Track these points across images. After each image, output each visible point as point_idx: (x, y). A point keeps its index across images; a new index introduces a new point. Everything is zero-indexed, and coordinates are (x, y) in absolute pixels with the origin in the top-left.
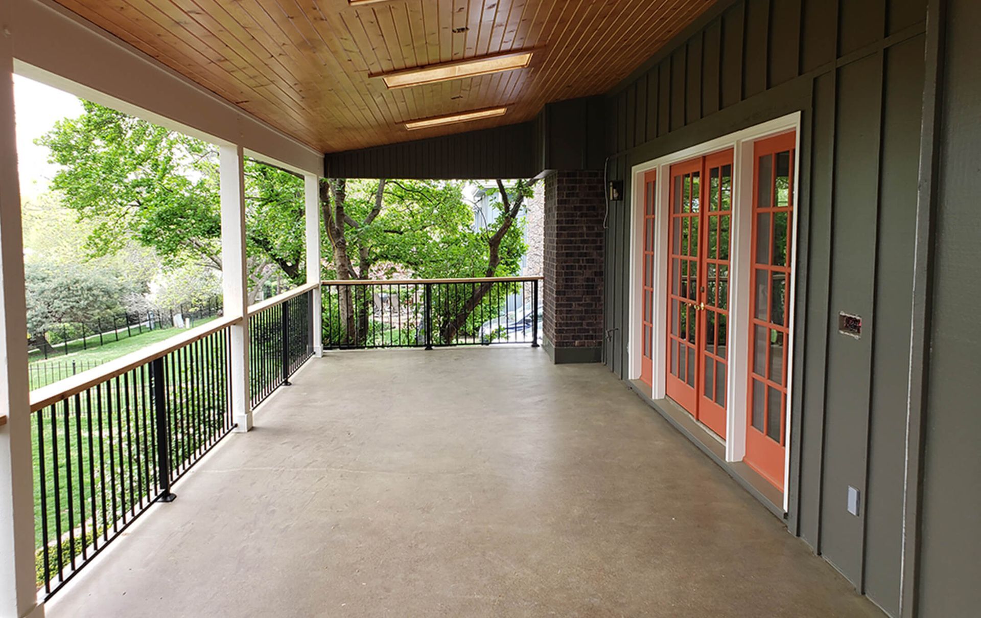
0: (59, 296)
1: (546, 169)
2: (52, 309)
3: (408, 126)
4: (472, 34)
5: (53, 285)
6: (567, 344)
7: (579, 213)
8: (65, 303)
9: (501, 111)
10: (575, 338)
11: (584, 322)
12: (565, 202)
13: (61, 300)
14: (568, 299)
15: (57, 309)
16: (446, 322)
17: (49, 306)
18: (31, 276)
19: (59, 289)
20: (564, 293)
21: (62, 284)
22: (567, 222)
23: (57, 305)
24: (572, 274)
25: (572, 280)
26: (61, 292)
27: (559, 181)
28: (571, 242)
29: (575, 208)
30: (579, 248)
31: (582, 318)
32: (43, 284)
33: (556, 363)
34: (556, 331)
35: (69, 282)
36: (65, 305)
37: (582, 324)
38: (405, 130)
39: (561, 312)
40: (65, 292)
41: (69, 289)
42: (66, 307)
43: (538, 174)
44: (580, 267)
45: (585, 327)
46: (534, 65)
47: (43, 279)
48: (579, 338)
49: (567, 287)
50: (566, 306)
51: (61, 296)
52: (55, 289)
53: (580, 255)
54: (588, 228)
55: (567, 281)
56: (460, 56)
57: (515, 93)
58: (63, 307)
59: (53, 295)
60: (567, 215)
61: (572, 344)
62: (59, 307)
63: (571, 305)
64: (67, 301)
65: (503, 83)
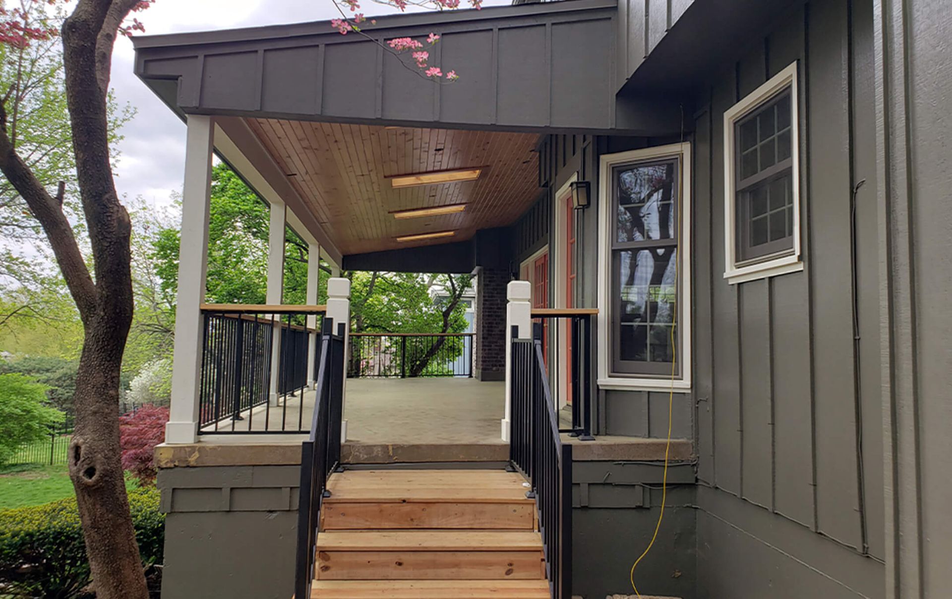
0: (62, 385)
1: (477, 265)
2: (55, 396)
3: (398, 239)
4: (438, 197)
5: (58, 375)
6: (488, 369)
7: (496, 292)
8: (68, 390)
9: (451, 233)
10: (493, 366)
11: (499, 356)
12: (488, 285)
13: (64, 388)
14: (490, 342)
15: (60, 396)
16: (413, 367)
17: (53, 393)
18: (37, 368)
19: (63, 379)
20: (487, 338)
21: (66, 374)
22: (489, 297)
23: (60, 392)
24: (492, 327)
25: (492, 331)
26: (64, 381)
27: (484, 273)
28: (491, 308)
29: (494, 289)
30: (495, 312)
31: (497, 354)
32: (48, 374)
33: (482, 380)
34: (482, 361)
35: (72, 372)
36: (67, 392)
37: (497, 358)
38: (396, 241)
39: (485, 350)
40: (68, 381)
41: (72, 379)
42: (69, 394)
43: (473, 269)
44: (496, 323)
45: (499, 359)
46: (467, 211)
47: (48, 371)
48: (496, 366)
49: (489, 335)
50: (488, 346)
51: (64, 385)
52: (60, 379)
53: (496, 316)
54: (501, 301)
55: (488, 331)
56: (432, 205)
57: (459, 224)
58: (66, 394)
59: (57, 383)
60: (488, 293)
61: (491, 369)
62: (62, 394)
63: (491, 346)
64: (70, 389)
65: (452, 218)
